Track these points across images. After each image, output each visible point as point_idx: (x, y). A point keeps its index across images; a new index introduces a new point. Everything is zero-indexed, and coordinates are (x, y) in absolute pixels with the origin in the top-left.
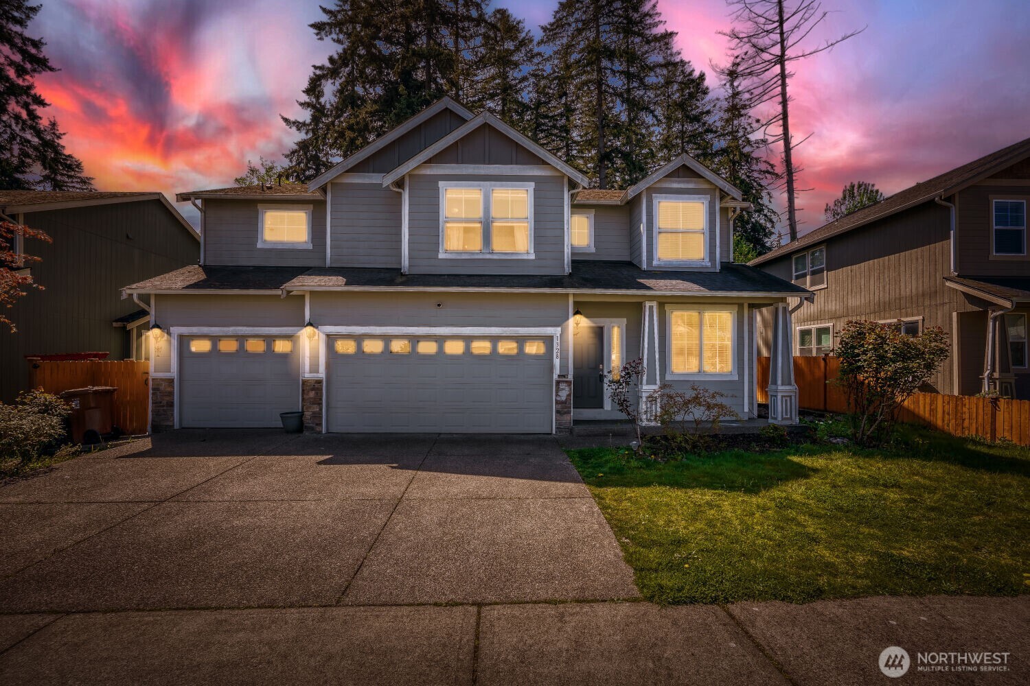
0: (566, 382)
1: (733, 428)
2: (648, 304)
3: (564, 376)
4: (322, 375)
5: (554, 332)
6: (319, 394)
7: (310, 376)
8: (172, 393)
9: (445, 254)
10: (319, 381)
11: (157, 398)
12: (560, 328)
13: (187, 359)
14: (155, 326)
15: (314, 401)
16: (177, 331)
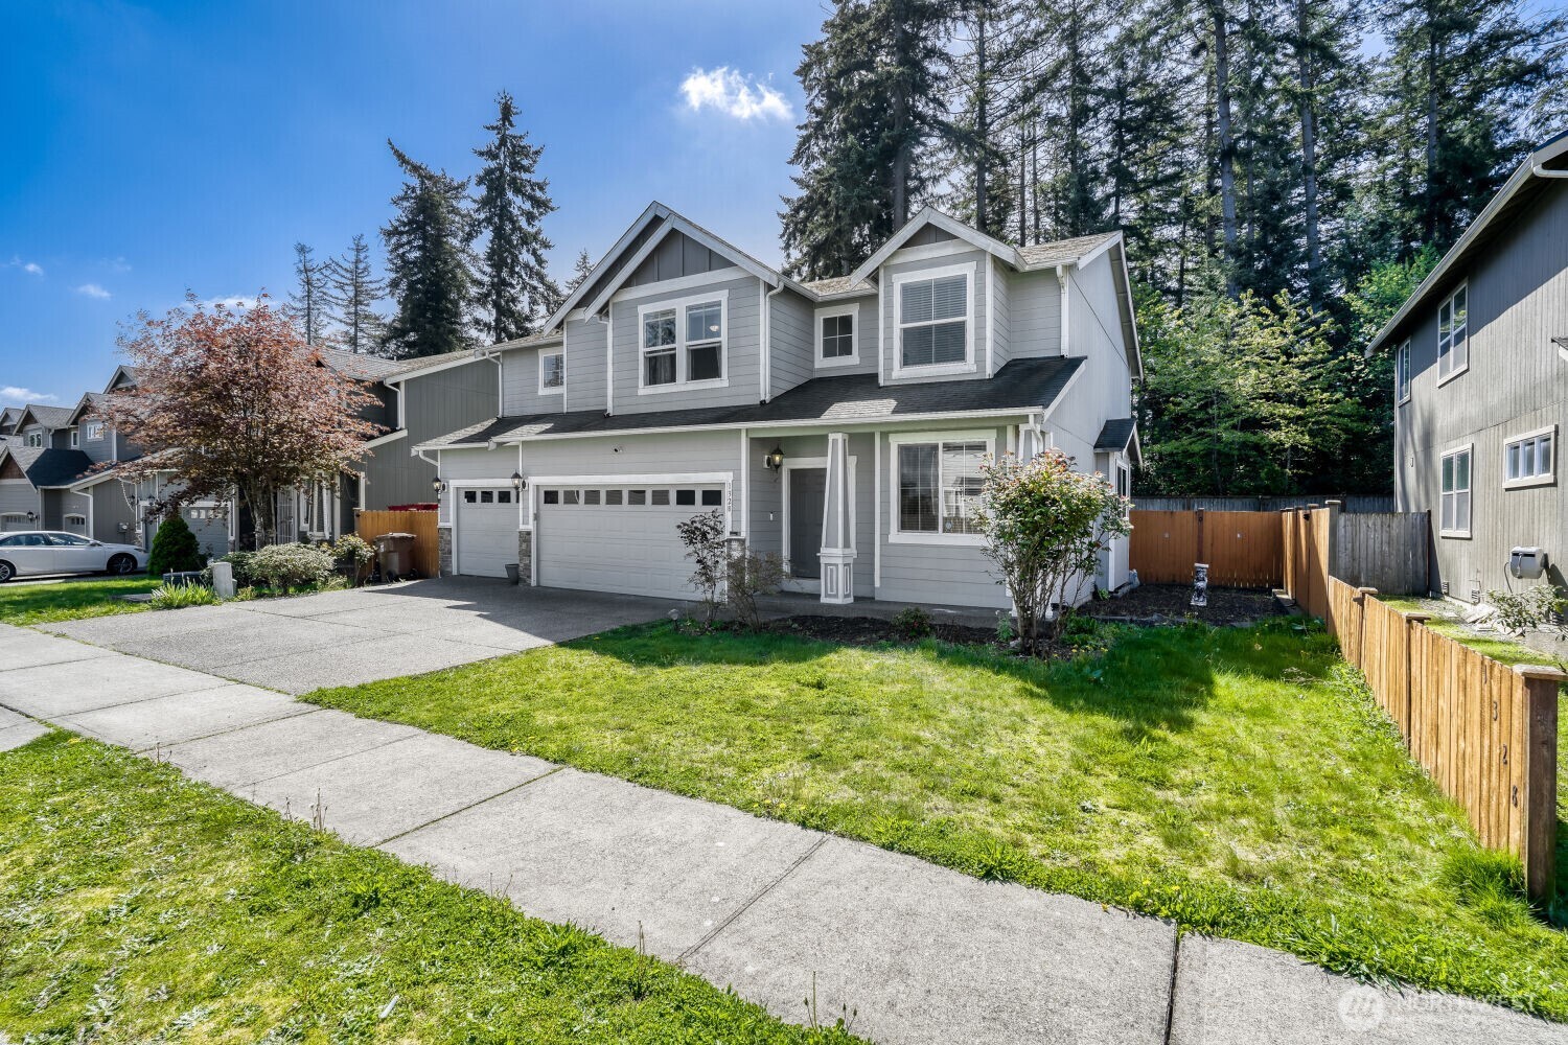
0: (738, 540)
1: (949, 615)
2: (831, 437)
3: (736, 533)
4: (531, 526)
5: (725, 477)
6: (529, 546)
7: (522, 527)
8: (450, 541)
9: (644, 390)
10: (529, 533)
11: (442, 545)
12: (731, 474)
13: (462, 510)
14: (437, 480)
15: (526, 553)
16: (453, 484)
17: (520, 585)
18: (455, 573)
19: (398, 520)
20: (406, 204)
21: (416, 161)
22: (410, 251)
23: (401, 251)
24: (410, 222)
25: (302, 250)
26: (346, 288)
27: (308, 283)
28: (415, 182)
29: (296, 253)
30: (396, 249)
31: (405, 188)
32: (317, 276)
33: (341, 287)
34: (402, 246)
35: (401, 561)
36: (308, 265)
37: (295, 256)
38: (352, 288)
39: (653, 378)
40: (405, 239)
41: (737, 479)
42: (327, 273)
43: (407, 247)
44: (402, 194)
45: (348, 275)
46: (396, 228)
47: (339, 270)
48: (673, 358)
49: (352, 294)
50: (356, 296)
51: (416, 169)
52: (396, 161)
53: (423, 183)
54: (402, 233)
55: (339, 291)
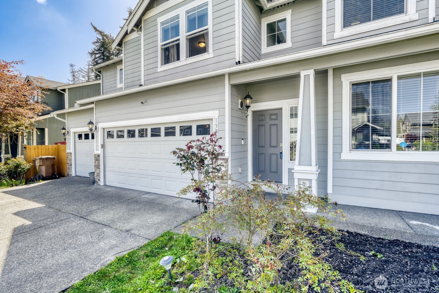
0: (223, 159)
2: (303, 74)
4: (100, 152)
5: (214, 114)
6: (99, 163)
7: (96, 152)
8: (71, 159)
9: (162, 68)
10: (99, 156)
11: (68, 162)
12: (217, 112)
13: (77, 144)
14: (64, 129)
15: (98, 167)
16: (72, 130)
17: (95, 184)
18: (74, 175)
19: (50, 149)
20: (97, 44)
21: (101, 30)
22: (98, 60)
23: (96, 60)
24: (99, 50)
25: (72, 66)
26: (85, 77)
27: (74, 76)
28: (101, 37)
29: (70, 67)
30: (94, 59)
31: (97, 39)
32: (77, 74)
33: (84, 77)
34: (96, 58)
35: (46, 170)
36: (74, 70)
37: (70, 68)
38: (87, 77)
39: (167, 60)
40: (97, 56)
41: (222, 116)
42: (80, 73)
43: (98, 59)
44: (96, 41)
45: (86, 73)
46: (94, 52)
47: (83, 71)
48: (178, 46)
49: (87, 79)
50: (88, 79)
51: (101, 33)
52: (94, 30)
53: (103, 37)
54: (96, 54)
55: (83, 78)
